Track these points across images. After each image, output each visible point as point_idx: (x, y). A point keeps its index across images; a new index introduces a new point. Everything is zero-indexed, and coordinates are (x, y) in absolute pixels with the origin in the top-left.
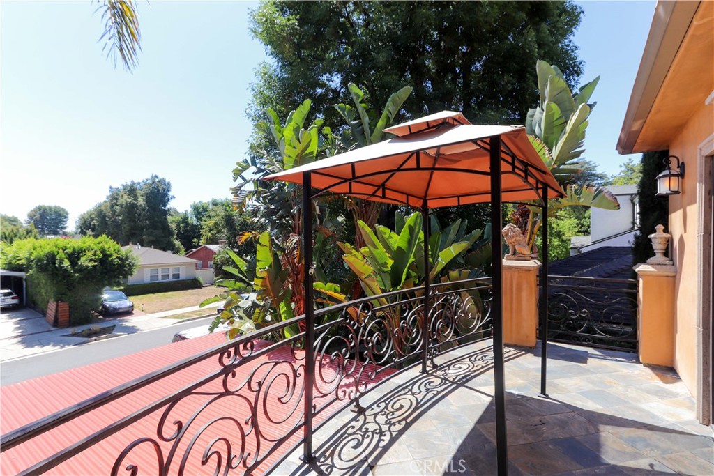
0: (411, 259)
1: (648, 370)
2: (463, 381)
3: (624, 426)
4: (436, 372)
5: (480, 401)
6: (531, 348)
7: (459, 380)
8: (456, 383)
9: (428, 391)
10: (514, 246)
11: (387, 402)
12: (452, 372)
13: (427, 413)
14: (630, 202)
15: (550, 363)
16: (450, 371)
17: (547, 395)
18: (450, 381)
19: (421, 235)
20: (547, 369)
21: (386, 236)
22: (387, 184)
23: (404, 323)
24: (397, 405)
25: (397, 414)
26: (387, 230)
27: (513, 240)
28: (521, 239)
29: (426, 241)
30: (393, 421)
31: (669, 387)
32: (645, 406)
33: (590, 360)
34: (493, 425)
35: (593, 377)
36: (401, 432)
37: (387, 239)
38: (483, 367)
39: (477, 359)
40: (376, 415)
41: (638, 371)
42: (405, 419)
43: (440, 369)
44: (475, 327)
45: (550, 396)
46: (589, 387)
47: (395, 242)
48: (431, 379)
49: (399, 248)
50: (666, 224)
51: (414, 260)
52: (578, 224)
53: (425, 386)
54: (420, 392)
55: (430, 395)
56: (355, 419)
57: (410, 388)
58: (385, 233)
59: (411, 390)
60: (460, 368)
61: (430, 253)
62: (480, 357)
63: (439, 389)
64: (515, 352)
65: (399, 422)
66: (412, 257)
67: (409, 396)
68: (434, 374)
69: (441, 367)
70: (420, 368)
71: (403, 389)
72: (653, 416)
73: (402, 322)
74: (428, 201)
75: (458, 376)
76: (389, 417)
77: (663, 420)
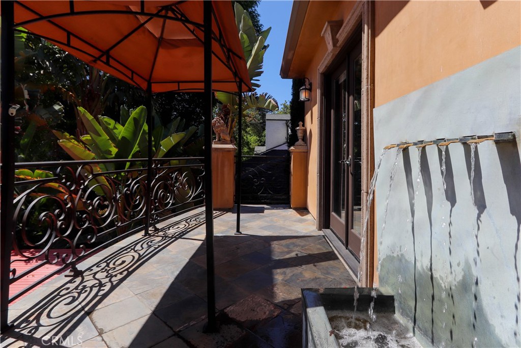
0: (136, 148)
1: (294, 211)
2: (181, 235)
3: (283, 240)
4: (157, 233)
5: (194, 245)
6: (230, 209)
7: (177, 235)
8: (175, 237)
9: (150, 247)
10: (219, 134)
11: (108, 262)
12: (171, 231)
13: (148, 261)
14: (285, 125)
15: (242, 216)
16: (170, 231)
17: (241, 233)
18: (169, 237)
19: (146, 127)
20: (241, 219)
21: (111, 127)
22: (112, 52)
23: (127, 190)
24: (119, 262)
25: (117, 268)
26: (112, 122)
27: (219, 129)
28: (224, 129)
29: (150, 134)
30: (114, 274)
31: (305, 217)
32: (293, 228)
33: (266, 211)
34: (204, 257)
35: (267, 219)
36: (121, 281)
37: (112, 130)
38: (196, 225)
39: (192, 220)
40: (95, 273)
41: (291, 213)
42: (127, 270)
43: (161, 231)
44: (190, 197)
45: (242, 233)
46: (266, 224)
47: (120, 133)
48: (152, 238)
49: (123, 138)
50: (303, 121)
51: (138, 149)
52: (258, 140)
53: (147, 244)
54: (143, 248)
55: (152, 249)
56: (70, 282)
57: (133, 247)
58: (110, 124)
59: (134, 249)
60: (178, 227)
61: (153, 143)
62: (194, 219)
63: (160, 244)
64: (220, 213)
65: (121, 273)
66: (136, 146)
67: (133, 253)
68: (156, 235)
69: (162, 230)
70: (143, 233)
71: (126, 250)
72: (297, 232)
73: (126, 189)
74: (152, 84)
75: (176, 233)
76: (110, 272)
77: (302, 233)
